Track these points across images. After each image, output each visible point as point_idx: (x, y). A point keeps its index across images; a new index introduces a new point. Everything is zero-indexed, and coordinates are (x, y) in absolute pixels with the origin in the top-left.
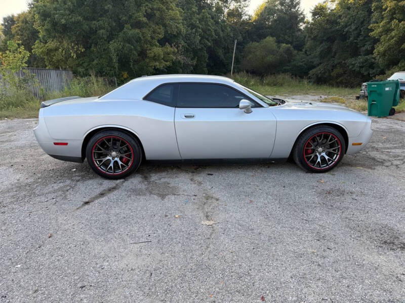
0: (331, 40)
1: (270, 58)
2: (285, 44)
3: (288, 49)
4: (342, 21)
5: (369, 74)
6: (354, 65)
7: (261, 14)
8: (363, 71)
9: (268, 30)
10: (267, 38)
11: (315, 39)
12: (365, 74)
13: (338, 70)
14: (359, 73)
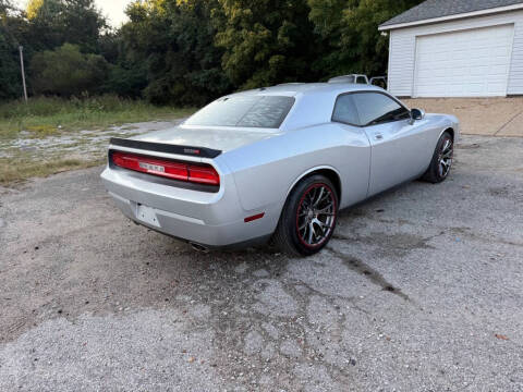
0: (162, 50)
1: (79, 74)
2: (93, 55)
3: (100, 62)
4: (175, 27)
5: (216, 90)
6: (198, 80)
7: (41, 9)
8: (210, 86)
9: (58, 34)
10: (66, 44)
11: (138, 48)
12: (213, 90)
13: (178, 88)
14: (205, 89)
